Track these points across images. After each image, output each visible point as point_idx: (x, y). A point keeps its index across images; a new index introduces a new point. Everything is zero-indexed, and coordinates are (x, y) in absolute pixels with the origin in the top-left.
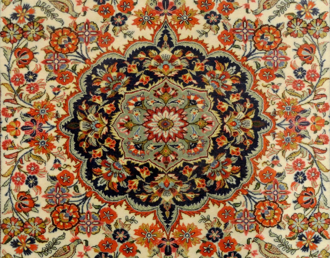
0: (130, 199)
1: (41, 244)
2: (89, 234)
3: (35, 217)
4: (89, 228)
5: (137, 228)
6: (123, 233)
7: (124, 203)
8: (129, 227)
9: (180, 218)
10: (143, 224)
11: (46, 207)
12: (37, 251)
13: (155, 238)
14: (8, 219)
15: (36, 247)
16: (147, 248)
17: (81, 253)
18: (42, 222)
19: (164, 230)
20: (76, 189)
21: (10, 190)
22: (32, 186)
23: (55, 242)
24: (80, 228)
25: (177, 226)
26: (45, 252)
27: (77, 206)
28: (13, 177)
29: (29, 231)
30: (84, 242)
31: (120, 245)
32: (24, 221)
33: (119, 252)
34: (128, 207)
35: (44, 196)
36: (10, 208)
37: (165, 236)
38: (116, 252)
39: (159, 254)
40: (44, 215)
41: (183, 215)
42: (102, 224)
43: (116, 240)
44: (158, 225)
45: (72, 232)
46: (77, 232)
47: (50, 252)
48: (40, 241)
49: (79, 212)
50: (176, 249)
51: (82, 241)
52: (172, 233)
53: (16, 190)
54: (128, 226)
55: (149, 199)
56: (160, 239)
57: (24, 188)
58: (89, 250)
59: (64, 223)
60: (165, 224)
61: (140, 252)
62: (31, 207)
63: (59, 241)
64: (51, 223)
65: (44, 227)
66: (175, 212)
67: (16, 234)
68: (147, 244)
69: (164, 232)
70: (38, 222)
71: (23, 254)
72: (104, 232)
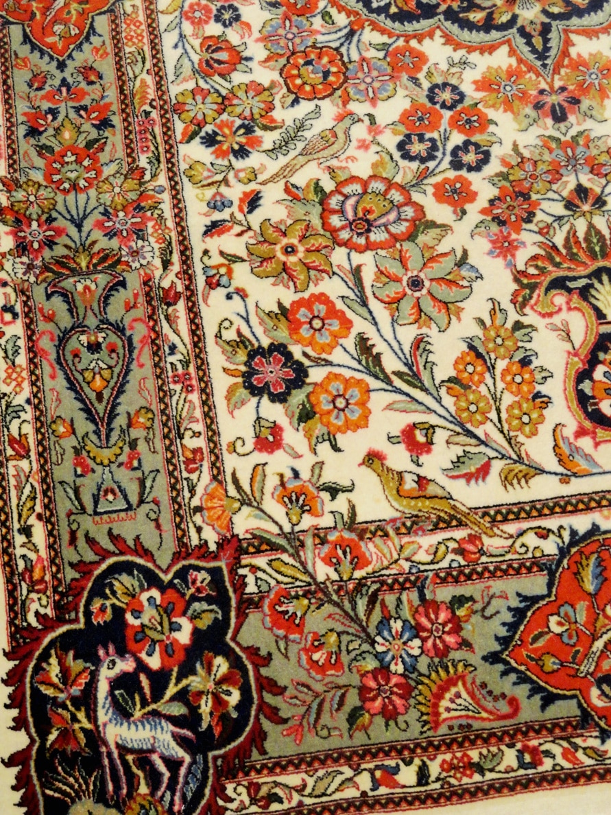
0: (448, 24)
1: (269, 133)
2: (373, 101)
3: (247, 82)
4: (370, 90)
5: (478, 77)
6: (449, 89)
7: (438, 33)
8: (460, 77)
9: (568, 43)
10: (489, 68)
11: (268, 60)
12: (261, 149)
13: (524, 93)
14: (186, 93)
15: (259, 141)
16: (509, 114)
17: (364, 141)
18: (265, 90)
19: (538, 75)
20: (327, 18)
21: (182, 37)
22: (230, 24)
23: (300, 127)
24: (351, 91)
25: (566, 62)
26: (280, 147)
27: (337, 49)
28: (186, 13)
29: (238, 110)
30: (366, 119)
31: (447, 114)
32: (224, 92)
33: (448, 129)
34: (449, 40)
35: (258, 40)
36: (187, 69)
37: (543, 85)
38: (442, 130)
39: (540, 122)
40: (266, 76)
41: (573, 37)
42: (399, 78)
43: (438, 106)
44: (522, 66)
45: (335, 103)
46: (346, 100)
47: (293, 147)
48: (265, 128)
49: (341, 59)
50: (576, 107)
51: (362, 117)
52: (557, 77)
53: (196, 35)
54: (457, 75)
55: (490, 17)
56: (534, 93)
57: (214, 29)
58: (381, 132)
59: (313, 86)
60: (539, 63)
61: (496, 124)
62: (235, 64)
63: (308, 122)
64: (285, 90)
65: (270, 99)
66: (553, 35)
67: (209, 119)
68: (508, 105)
69: (540, 78)
70: (255, 90)
71: (231, 157)
72: (406, 93)
